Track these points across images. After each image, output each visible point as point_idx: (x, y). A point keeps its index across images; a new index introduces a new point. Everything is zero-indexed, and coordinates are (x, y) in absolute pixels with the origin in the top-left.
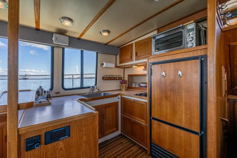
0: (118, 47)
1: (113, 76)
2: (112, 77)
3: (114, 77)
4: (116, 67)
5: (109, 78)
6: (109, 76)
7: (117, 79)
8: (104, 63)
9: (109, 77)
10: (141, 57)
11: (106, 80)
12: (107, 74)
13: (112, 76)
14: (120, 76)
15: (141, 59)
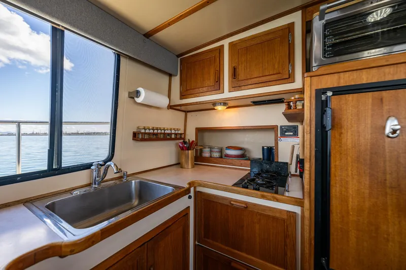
0: (178, 56)
1: (163, 131)
2: (161, 133)
3: (164, 134)
4: (171, 107)
5: (154, 134)
6: (153, 129)
7: (171, 139)
8: (141, 89)
9: (151, 131)
10: (250, 82)
11: (143, 140)
12: (146, 125)
13: (159, 131)
14: (178, 130)
15: (250, 86)
